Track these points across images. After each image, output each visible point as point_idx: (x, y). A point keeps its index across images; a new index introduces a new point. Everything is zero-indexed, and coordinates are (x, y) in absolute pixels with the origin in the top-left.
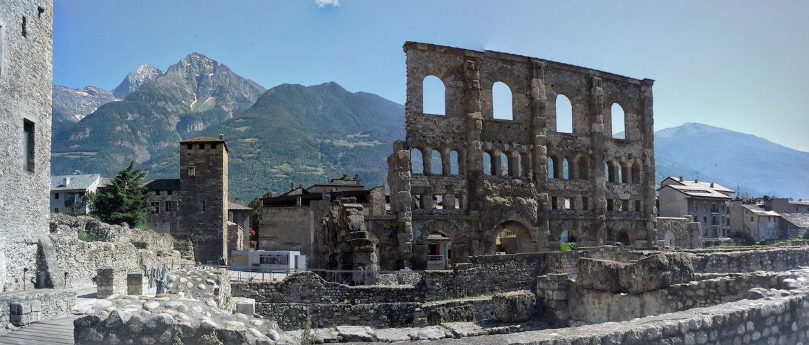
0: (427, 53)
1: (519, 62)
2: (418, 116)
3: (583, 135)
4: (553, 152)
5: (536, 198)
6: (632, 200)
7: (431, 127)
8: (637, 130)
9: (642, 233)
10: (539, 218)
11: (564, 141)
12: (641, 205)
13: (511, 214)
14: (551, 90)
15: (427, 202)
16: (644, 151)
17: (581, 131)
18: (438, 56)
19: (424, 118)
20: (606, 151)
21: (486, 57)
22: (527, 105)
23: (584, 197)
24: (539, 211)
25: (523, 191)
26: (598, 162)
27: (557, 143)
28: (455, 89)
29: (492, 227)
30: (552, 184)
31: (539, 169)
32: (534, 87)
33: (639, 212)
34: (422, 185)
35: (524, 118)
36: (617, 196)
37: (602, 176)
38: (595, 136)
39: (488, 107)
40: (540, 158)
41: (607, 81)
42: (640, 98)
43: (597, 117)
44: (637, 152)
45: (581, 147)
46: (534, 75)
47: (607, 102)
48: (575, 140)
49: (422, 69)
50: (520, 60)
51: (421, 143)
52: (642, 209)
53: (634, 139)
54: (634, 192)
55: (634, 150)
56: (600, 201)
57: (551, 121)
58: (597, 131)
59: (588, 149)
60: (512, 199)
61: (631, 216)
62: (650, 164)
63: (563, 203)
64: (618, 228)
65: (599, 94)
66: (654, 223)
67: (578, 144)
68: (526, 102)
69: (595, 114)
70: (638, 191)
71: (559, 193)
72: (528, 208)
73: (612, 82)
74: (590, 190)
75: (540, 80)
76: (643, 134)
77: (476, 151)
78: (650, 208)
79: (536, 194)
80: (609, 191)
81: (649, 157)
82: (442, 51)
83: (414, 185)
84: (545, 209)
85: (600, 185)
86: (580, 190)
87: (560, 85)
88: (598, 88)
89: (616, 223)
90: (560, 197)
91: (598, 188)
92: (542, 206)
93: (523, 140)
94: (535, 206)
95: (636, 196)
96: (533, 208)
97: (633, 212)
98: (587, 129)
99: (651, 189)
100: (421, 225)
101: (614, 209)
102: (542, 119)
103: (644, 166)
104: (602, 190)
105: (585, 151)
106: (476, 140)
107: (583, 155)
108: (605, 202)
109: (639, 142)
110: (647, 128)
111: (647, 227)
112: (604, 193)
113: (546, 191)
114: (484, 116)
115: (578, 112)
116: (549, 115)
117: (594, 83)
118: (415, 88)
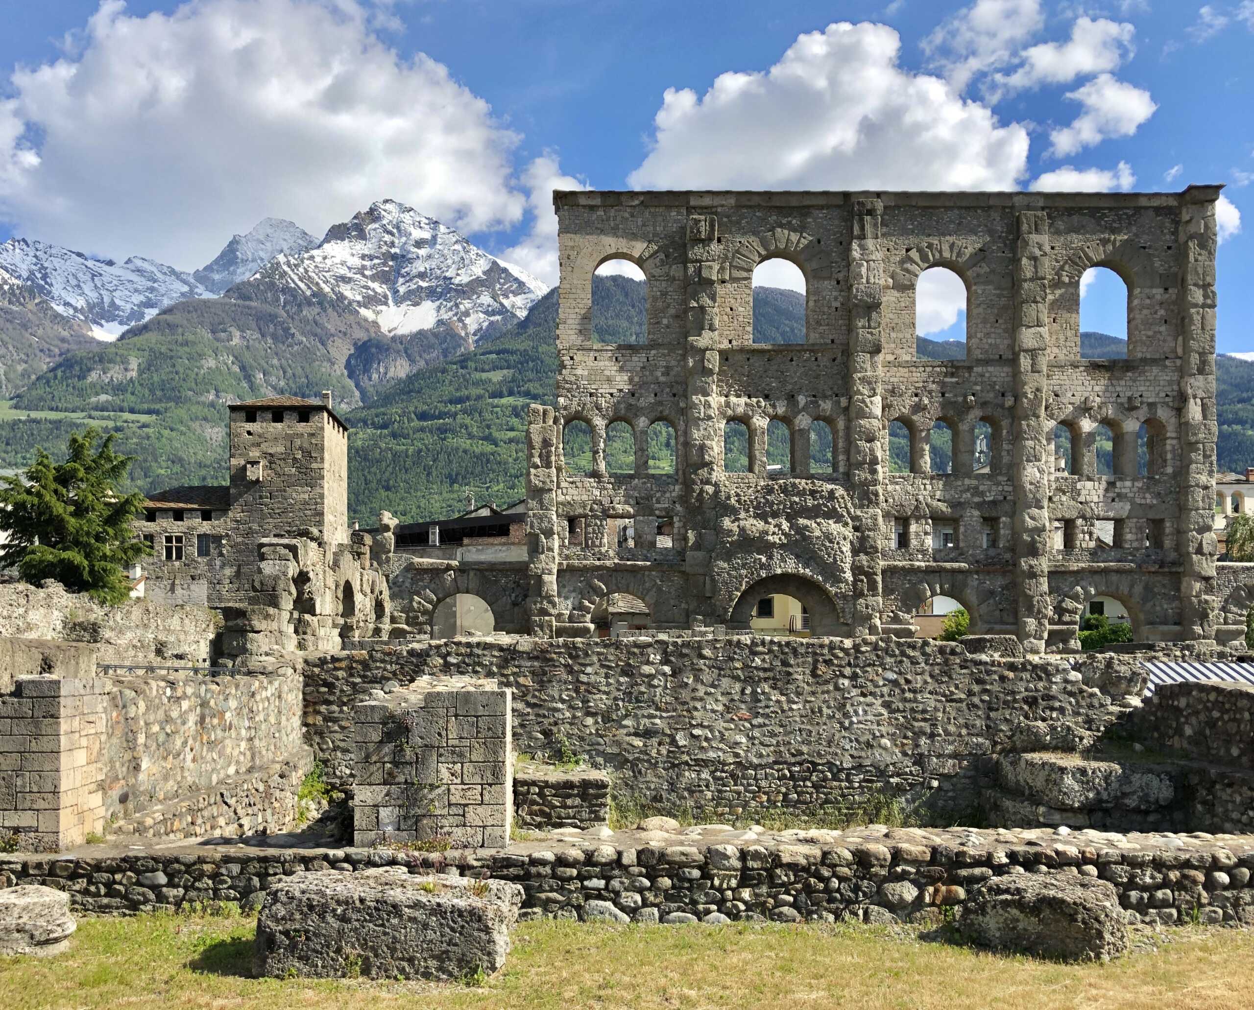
0: (601, 213)
1: (822, 207)
2: (578, 350)
3: (993, 360)
4: (903, 410)
5: (849, 520)
6: (1135, 520)
7: (607, 373)
8: (1163, 328)
9: (1165, 606)
10: (857, 570)
11: (933, 382)
12: (1167, 531)
13: (783, 560)
14: (902, 262)
15: (594, 532)
16: (1182, 384)
17: (987, 351)
18: (627, 215)
19: (592, 354)
20: (1057, 395)
21: (738, 207)
22: (838, 304)
23: (987, 515)
24: (855, 552)
25: (813, 505)
26: (1028, 426)
27: (916, 388)
28: (664, 284)
29: (737, 589)
30: (897, 487)
31: (859, 452)
32: (854, 259)
33: (1158, 551)
34: (585, 497)
35: (831, 337)
36: (1088, 510)
37: (1039, 460)
38: (1022, 360)
39: (741, 319)
40: (861, 426)
41: (1070, 215)
42: (1176, 241)
43: (1030, 311)
44: (1157, 388)
45: (982, 391)
46: (855, 233)
47: (1067, 267)
48: (967, 375)
49: (590, 249)
50: (824, 203)
51: (583, 409)
52: (1168, 543)
53: (1149, 356)
54: (1144, 498)
55: (1148, 384)
56: (1030, 523)
57: (900, 335)
58: (1025, 346)
59: (1003, 395)
60: (785, 526)
61: (1131, 561)
62: (1201, 418)
63: (926, 533)
64: (1086, 592)
65: (1038, 253)
66: (1207, 579)
67: (976, 384)
68: (836, 299)
69: (1023, 302)
70: (1159, 494)
71: (917, 507)
72: (823, 545)
73: (1085, 214)
74: (1005, 498)
75: (870, 243)
76: (1180, 338)
77: (703, 419)
78: (1193, 537)
79: (849, 513)
80: (1064, 498)
81: (1195, 397)
82: (636, 202)
83: (569, 498)
84: (872, 547)
85: (1031, 484)
86: (977, 499)
87: (930, 246)
88: (1034, 238)
89: (1082, 579)
90: (918, 519)
91: (1025, 491)
92: (863, 539)
93: (826, 387)
94: (845, 539)
95: (1151, 507)
96: (838, 543)
97: (1137, 549)
98: (1003, 344)
99: (1197, 485)
100: (581, 582)
101: (1078, 543)
102: (872, 333)
103: (1180, 424)
104: (1038, 496)
105: (996, 401)
106: (703, 396)
107: (989, 411)
108: (1044, 525)
109: (1167, 363)
110: (1191, 319)
111: (1183, 589)
112: (1045, 503)
113: (877, 504)
114: (730, 342)
115: (979, 305)
116: (896, 321)
117: (1025, 227)
118: (574, 291)
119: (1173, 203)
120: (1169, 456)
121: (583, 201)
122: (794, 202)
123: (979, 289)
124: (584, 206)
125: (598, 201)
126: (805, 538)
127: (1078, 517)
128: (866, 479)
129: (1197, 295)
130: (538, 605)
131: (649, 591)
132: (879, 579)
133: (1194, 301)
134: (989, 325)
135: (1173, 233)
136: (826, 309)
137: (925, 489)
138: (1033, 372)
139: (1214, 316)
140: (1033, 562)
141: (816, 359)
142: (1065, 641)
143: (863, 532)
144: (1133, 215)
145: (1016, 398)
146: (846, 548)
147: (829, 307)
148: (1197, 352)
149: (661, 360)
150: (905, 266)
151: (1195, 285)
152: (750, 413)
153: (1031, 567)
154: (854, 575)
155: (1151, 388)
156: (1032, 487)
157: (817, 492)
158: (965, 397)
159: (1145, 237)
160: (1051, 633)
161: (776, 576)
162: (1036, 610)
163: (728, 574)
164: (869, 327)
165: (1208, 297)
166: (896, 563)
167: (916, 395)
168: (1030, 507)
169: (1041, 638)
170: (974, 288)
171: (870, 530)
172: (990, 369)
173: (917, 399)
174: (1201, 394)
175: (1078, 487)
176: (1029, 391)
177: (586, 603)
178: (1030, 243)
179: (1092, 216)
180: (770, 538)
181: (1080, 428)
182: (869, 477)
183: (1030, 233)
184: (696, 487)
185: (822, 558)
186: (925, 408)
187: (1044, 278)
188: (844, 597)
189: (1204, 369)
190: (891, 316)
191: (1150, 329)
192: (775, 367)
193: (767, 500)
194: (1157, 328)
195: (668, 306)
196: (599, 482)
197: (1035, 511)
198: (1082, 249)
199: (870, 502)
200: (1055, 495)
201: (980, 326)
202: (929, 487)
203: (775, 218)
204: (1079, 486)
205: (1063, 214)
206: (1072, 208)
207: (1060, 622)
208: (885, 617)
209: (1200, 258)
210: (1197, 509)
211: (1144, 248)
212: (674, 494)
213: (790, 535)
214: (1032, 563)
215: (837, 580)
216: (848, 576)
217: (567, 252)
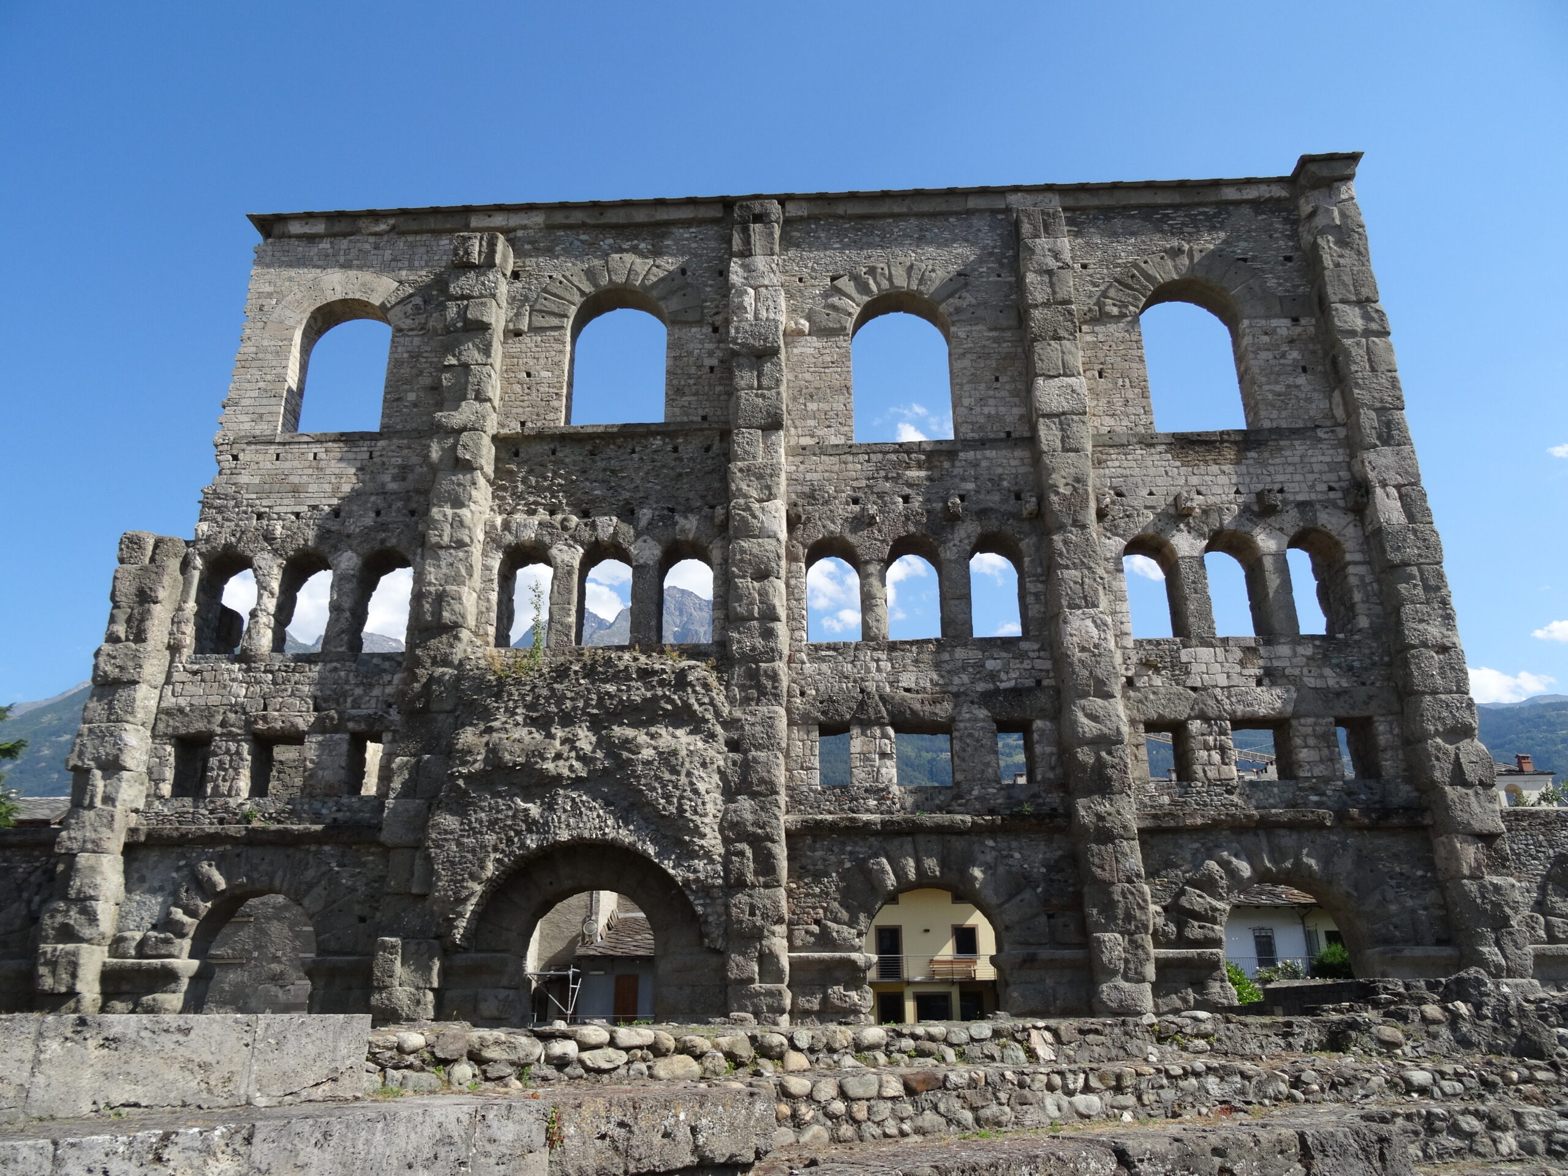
0: (325, 245)
1: (687, 223)
2: (249, 443)
3: (995, 440)
4: (832, 527)
5: (719, 729)
6: (1310, 720)
7: (295, 479)
8: (1301, 380)
9: (1410, 903)
10: (732, 830)
11: (886, 478)
12: (1382, 740)
13: (576, 810)
14: (826, 295)
15: (221, 767)
16: (1357, 467)
17: (982, 428)
18: (367, 246)
19: (272, 449)
20: (1119, 494)
21: (550, 228)
22: (714, 362)
23: (1004, 717)
24: (729, 794)
25: (645, 700)
26: (1066, 542)
27: (854, 489)
28: (417, 341)
29: (473, 877)
30: (824, 667)
31: (739, 599)
32: (733, 285)
33: (1372, 783)
34: (214, 700)
35: (701, 412)
36: (1211, 702)
37: (1095, 605)
38: (1043, 432)
39: (544, 388)
40: (743, 551)
41: (1108, 219)
42: (1297, 248)
43: (1048, 353)
44: (1310, 477)
45: (977, 492)
46: (735, 248)
47: (1112, 293)
48: (946, 465)
49: (299, 295)
50: (691, 215)
51: (239, 540)
52: (1389, 765)
53: (1284, 425)
54: (1322, 676)
55: (1290, 469)
56: (1087, 726)
57: (824, 406)
58: (1047, 409)
59: (1018, 497)
60: (586, 739)
61: (1319, 805)
62: (1403, 519)
63: (883, 755)
64: (1232, 873)
65: (1052, 263)
66: (1488, 838)
67: (963, 479)
68: (711, 354)
69: (1035, 340)
70: (1351, 668)
71: (862, 704)
72: (658, 778)
73: (1133, 217)
74: (1039, 682)
75: (760, 261)
76: (1337, 394)
77: (448, 547)
78: (1438, 748)
79: (717, 714)
80: (1157, 681)
81: (1384, 485)
82: (382, 227)
83: (182, 702)
84: (762, 781)
85: (1083, 649)
86: (981, 687)
87: (872, 271)
88: (1043, 243)
89: (1218, 846)
90: (865, 725)
91: (1071, 664)
92: (746, 767)
93: (692, 495)
94: (704, 765)
95: (1339, 694)
96: (689, 774)
97: (1327, 780)
98: (1012, 414)
99: (1424, 644)
100: (178, 869)
101: (1198, 769)
102: (763, 396)
103: (1367, 538)
104: (1099, 672)
105: (1004, 508)
106: (453, 507)
107: (993, 525)
108: (1118, 732)
109: (1320, 433)
110: (1347, 353)
111: (1440, 863)
112: (1117, 687)
113: (776, 696)
114: (523, 424)
115: (964, 355)
116: (817, 384)
117: (1026, 228)
118: (260, 356)
119: (1279, 192)
120: (1357, 597)
121: (295, 228)
122: (641, 216)
123: (960, 331)
124: (299, 237)
125: (320, 228)
126: (623, 765)
127: (1190, 718)
128: (753, 649)
129: (1350, 317)
130: (59, 919)
131: (311, 886)
132: (781, 851)
133: (1346, 327)
134: (983, 386)
135: (1290, 238)
136: (693, 370)
137: (879, 669)
138: (1065, 450)
139: (1389, 349)
140: (1105, 807)
141: (675, 449)
142: (1200, 986)
143: (745, 752)
144: (1215, 216)
145: (1042, 499)
146: (708, 784)
147: (699, 367)
148: (1371, 407)
149: (393, 454)
150: (830, 300)
151: (1343, 301)
152: (547, 539)
153: (1100, 817)
154: (726, 841)
155: (1298, 477)
156: (1084, 656)
157: (654, 673)
158: (945, 501)
159: (1243, 244)
160: (1162, 965)
161: (558, 846)
162: (1120, 913)
163: (459, 844)
164: (760, 387)
165: (1372, 320)
166: (819, 817)
167: (856, 501)
168: (1085, 695)
169: (1141, 979)
170: (953, 329)
171: (759, 747)
172: (989, 453)
173: (857, 508)
174: (1394, 478)
175: (1184, 659)
176: (1061, 482)
177: (178, 914)
178: (1038, 251)
179: (1147, 218)
180: (549, 766)
181: (1173, 551)
182: (759, 643)
183: (1038, 236)
184: (420, 671)
185: (652, 805)
186: (871, 522)
187: (1070, 302)
188: (705, 889)
189: (1390, 436)
190: (808, 376)
191: (1277, 382)
192: (600, 464)
193: (553, 690)
194: (1291, 380)
195: (420, 373)
196: (248, 670)
197: (1096, 703)
198: (1135, 265)
199: (762, 692)
200: (1138, 675)
201: (967, 387)
202: (886, 666)
203: (611, 241)
204: (1185, 655)
205: (1096, 218)
206: (1111, 209)
207: (1182, 941)
208: (800, 933)
209: (1342, 261)
210: (1434, 692)
211: (1245, 260)
212: (389, 690)
213: (593, 760)
214: (1101, 809)
215: (687, 853)
216: (713, 841)
217: (260, 302)
